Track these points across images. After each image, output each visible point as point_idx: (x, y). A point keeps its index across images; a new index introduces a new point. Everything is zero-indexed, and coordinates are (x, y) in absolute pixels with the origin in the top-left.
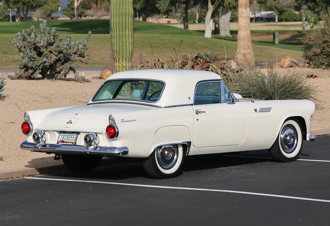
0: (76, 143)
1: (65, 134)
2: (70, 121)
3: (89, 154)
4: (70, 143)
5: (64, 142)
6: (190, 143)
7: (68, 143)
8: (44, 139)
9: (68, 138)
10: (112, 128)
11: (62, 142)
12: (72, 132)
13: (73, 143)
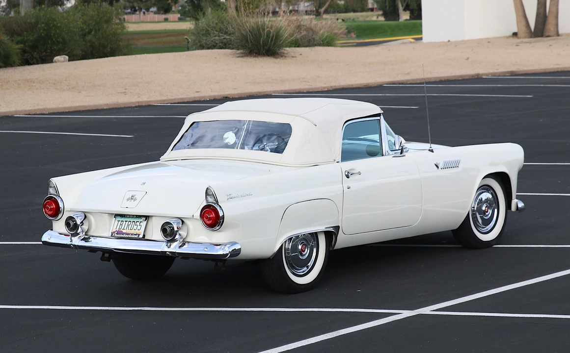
0: (144, 236)
1: (123, 219)
2: (133, 196)
3: (171, 256)
4: (133, 236)
5: (123, 233)
6: (337, 228)
7: (130, 236)
8: (85, 227)
9: (130, 226)
10: (211, 209)
11: (119, 232)
12: (137, 216)
13: (139, 235)
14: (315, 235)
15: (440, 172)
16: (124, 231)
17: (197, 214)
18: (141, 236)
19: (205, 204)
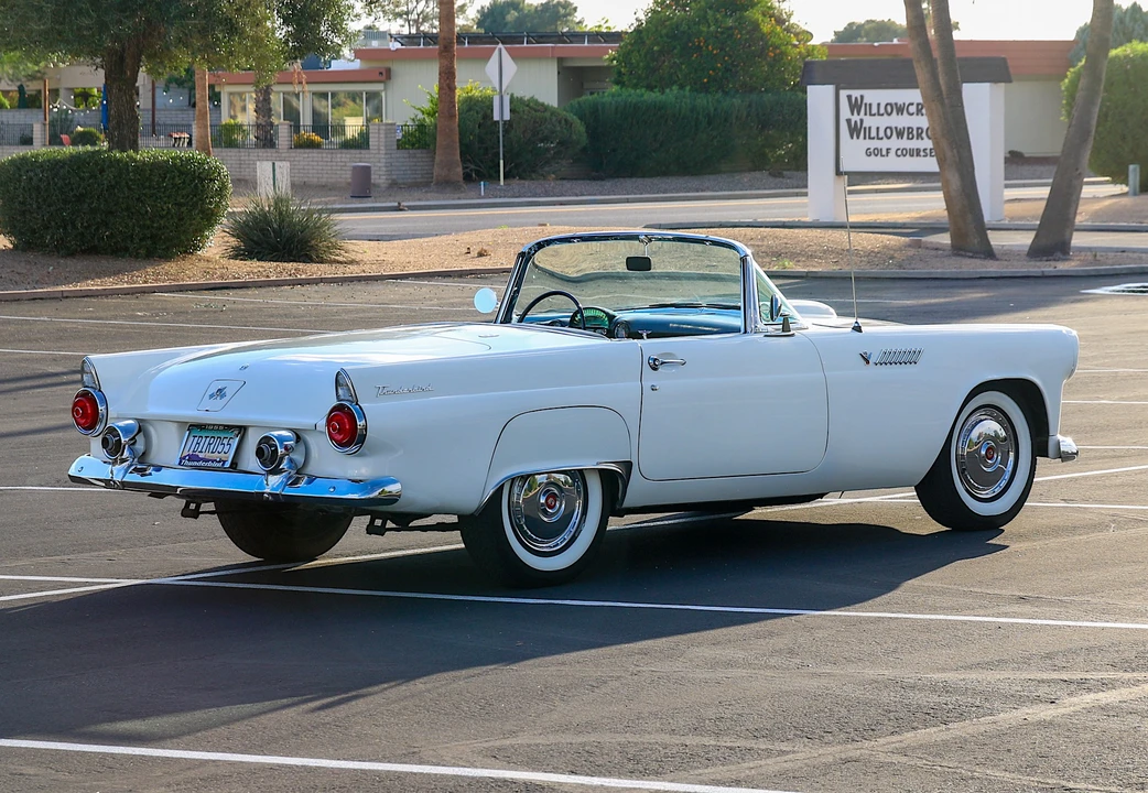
0: (234, 464)
1: (204, 434)
2: (220, 390)
3: (271, 502)
4: (215, 464)
5: (199, 460)
6: (628, 465)
7: (210, 464)
8: (139, 449)
9: (212, 447)
10: (344, 413)
11: (192, 458)
12: (225, 426)
13: (224, 462)
14: (579, 476)
15: (872, 371)
16: (201, 455)
17: (322, 424)
18: (227, 465)
19: (335, 402)
